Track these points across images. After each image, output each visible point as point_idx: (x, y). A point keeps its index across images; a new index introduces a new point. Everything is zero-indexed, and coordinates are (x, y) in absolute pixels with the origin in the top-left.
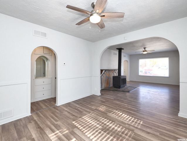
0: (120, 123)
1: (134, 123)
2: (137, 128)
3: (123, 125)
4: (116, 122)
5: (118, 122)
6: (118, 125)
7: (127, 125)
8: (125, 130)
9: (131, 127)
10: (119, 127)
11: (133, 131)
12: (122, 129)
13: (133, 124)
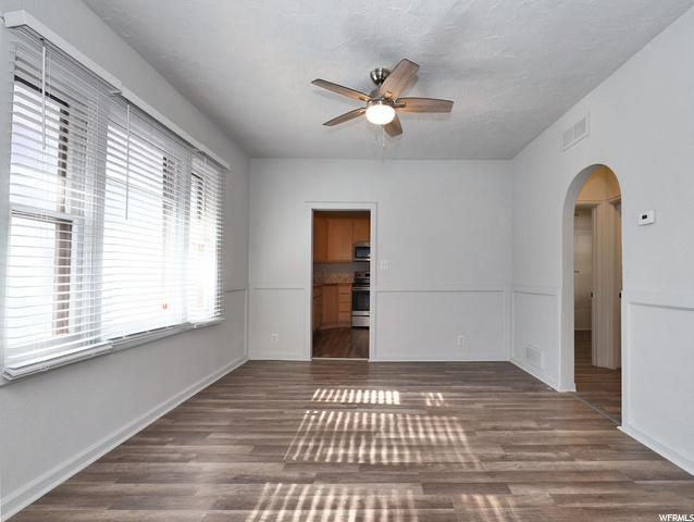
0: (340, 471)
1: (287, 498)
2: (276, 480)
3: (327, 470)
4: (355, 470)
5: (349, 475)
6: (339, 460)
7: (313, 474)
8: (314, 458)
9: (294, 474)
10: (335, 457)
11: (290, 465)
12: (323, 457)
13: (288, 489)
